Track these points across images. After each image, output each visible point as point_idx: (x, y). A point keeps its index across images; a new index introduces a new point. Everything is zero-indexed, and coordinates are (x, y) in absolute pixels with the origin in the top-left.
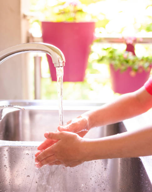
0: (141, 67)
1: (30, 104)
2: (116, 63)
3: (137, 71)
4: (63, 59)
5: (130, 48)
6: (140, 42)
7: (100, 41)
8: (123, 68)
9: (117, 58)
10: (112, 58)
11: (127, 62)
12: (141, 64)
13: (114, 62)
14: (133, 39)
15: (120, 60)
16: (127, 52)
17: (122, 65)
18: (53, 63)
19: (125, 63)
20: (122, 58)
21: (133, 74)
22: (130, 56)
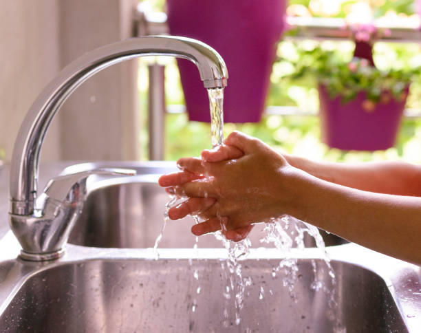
0: (386, 92)
1: (141, 171)
2: (334, 81)
3: (377, 99)
4: (221, 73)
5: (364, 51)
6: (385, 38)
7: (299, 33)
8: (348, 93)
9: (335, 71)
10: (324, 72)
11: (357, 80)
12: (387, 84)
13: (327, 81)
14: (370, 31)
15: (340, 76)
16: (357, 59)
17: (346, 86)
18: (202, 80)
19: (351, 83)
20: (345, 72)
21: (369, 106)
22: (363, 67)
